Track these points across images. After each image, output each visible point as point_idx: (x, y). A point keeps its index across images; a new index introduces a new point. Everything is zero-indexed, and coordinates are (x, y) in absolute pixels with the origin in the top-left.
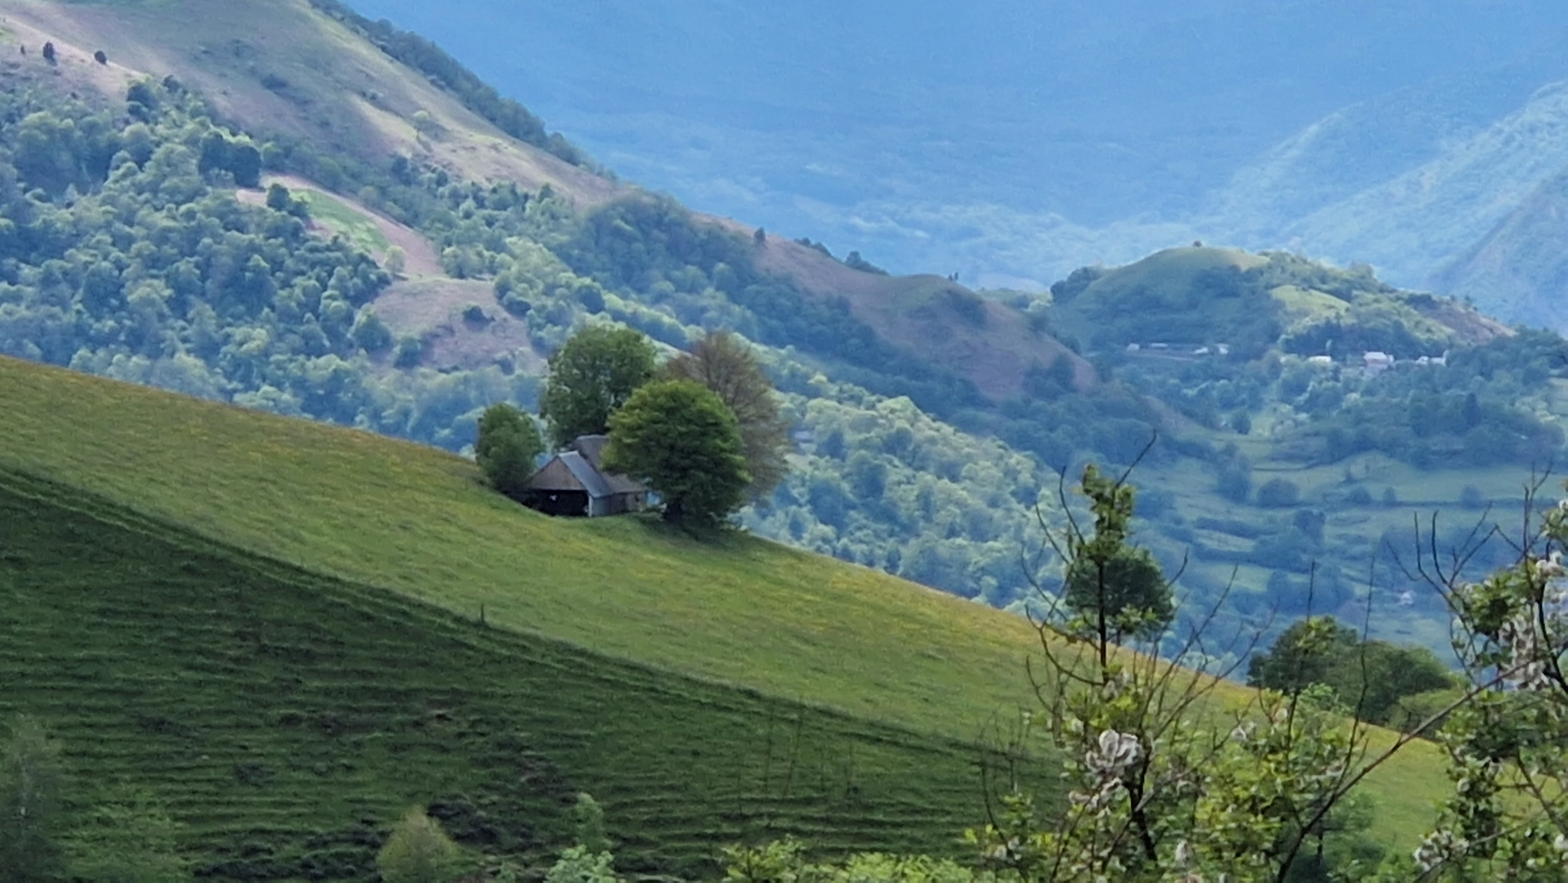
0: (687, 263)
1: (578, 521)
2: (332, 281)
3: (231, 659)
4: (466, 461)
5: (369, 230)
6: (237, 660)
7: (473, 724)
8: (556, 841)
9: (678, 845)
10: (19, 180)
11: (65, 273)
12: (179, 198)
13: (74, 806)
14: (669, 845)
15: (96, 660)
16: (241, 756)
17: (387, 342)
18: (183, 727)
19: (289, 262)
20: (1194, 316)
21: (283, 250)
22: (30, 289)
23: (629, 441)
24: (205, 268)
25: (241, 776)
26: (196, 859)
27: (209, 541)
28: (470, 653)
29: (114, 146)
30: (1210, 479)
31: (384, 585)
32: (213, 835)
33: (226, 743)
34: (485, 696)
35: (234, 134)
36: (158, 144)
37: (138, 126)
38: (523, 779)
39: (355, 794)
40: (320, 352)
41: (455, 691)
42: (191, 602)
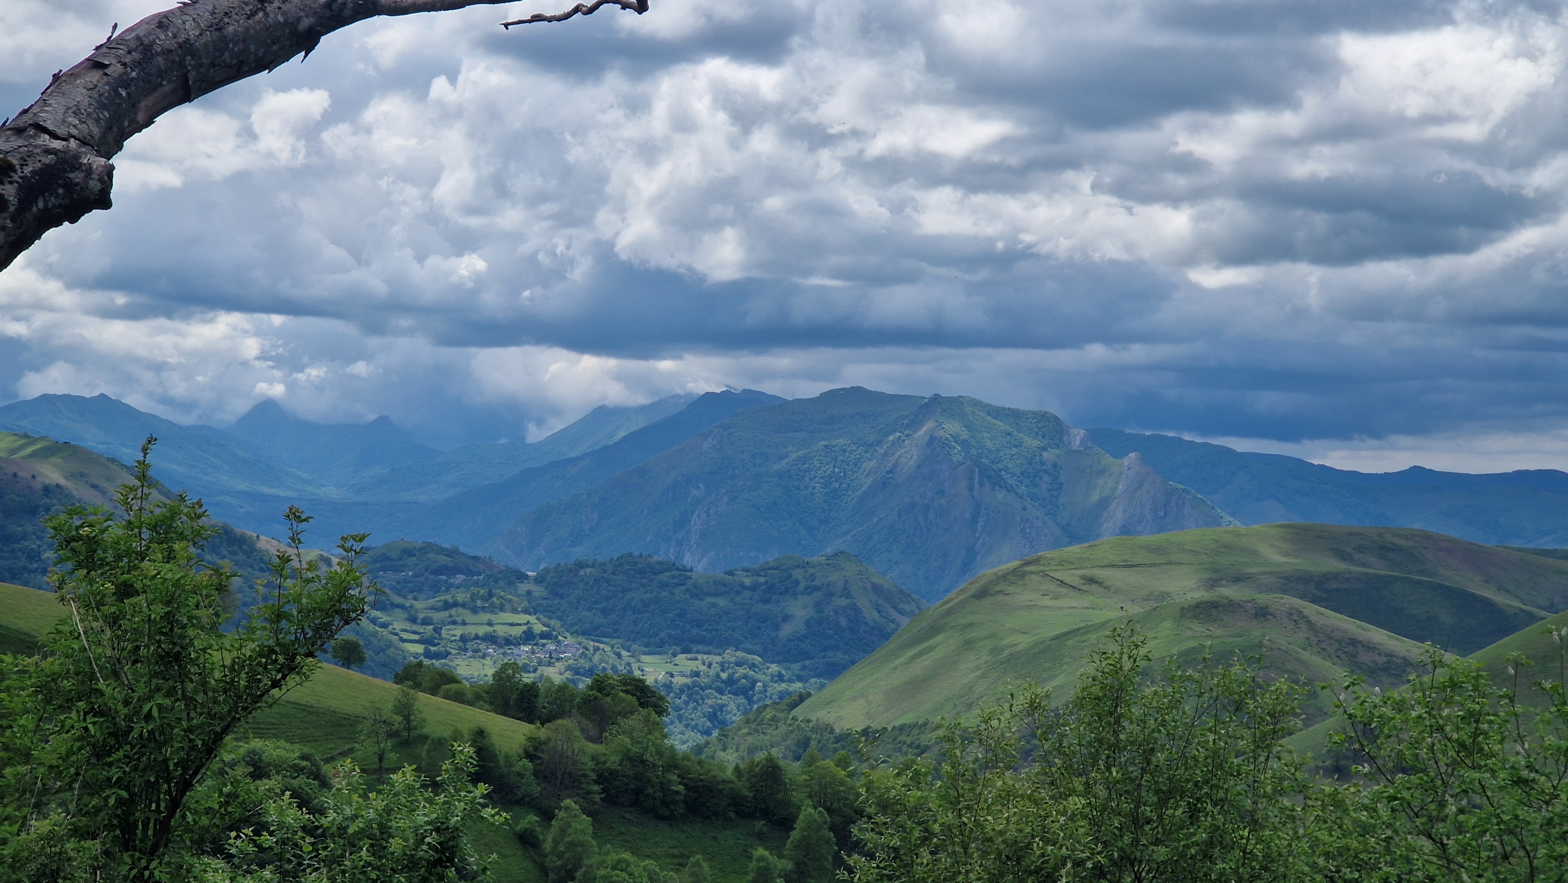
0: (233, 546)
20: (401, 563)
30: (405, 616)
36: (53, 506)
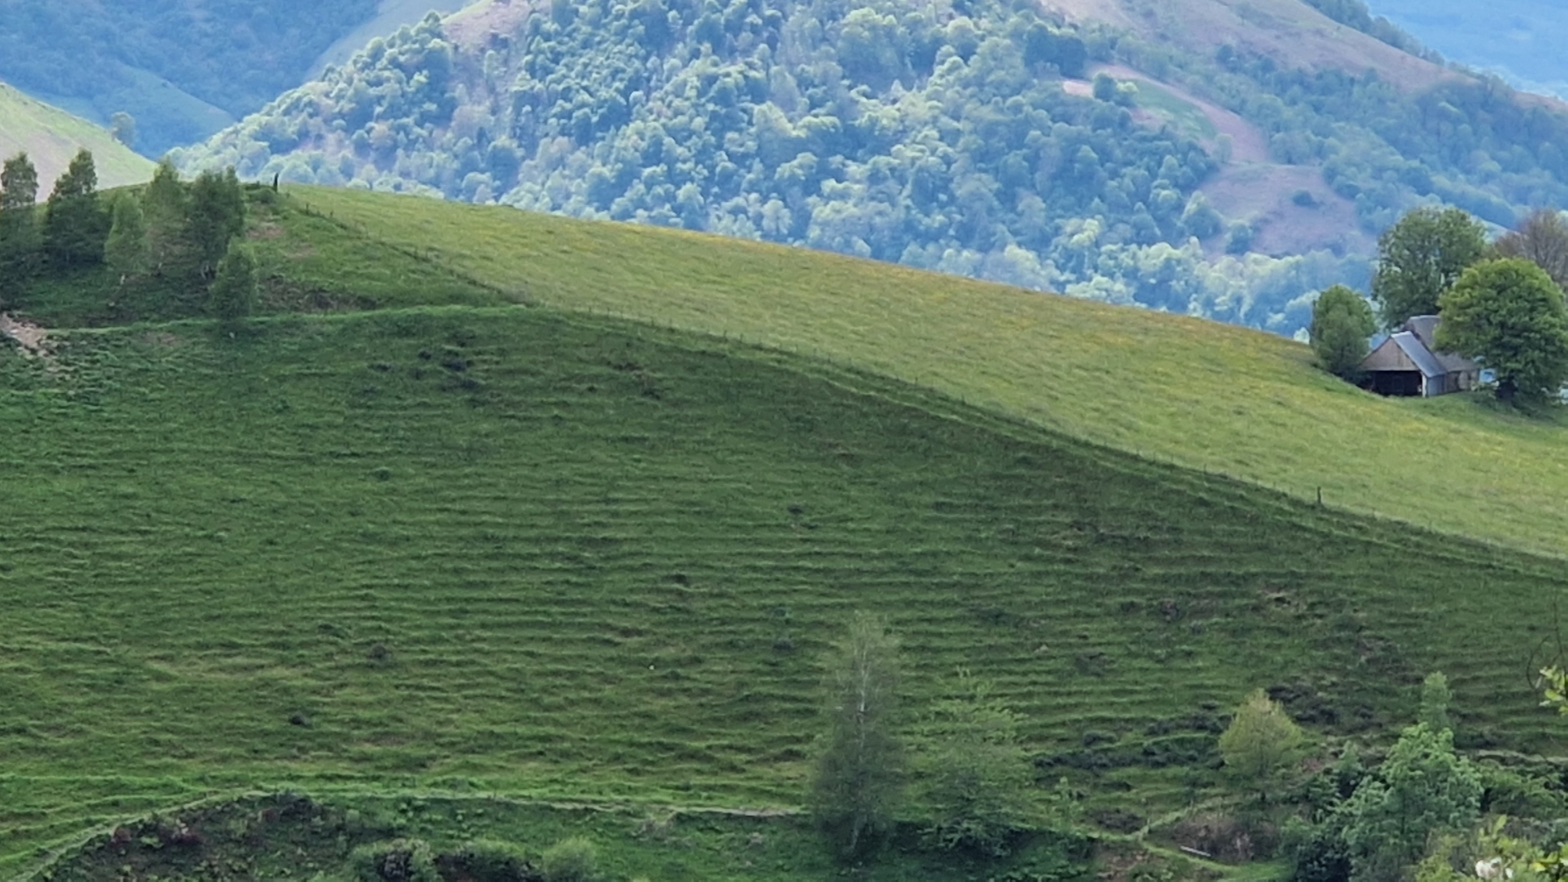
0: (1513, 143)
1: (1410, 401)
2: (1162, 170)
3: (1069, 549)
4: (1299, 345)
5: (1197, 119)
6: (1075, 550)
7: (1312, 606)
8: (1395, 720)
9: (1515, 719)
10: (843, 77)
11: (892, 170)
12: (1006, 91)
13: (913, 700)
14: (1507, 721)
15: (935, 554)
16: (1080, 646)
17: (1217, 229)
18: (1022, 619)
19: (1118, 153)
21: (1112, 141)
22: (857, 187)
23: (1460, 319)
24: (1034, 160)
25: (1082, 666)
26: (1037, 750)
27: (1044, 431)
28: (1308, 535)
29: (938, 42)
31: (1221, 470)
32: (1054, 725)
33: (1064, 633)
34: (1323, 578)
35: (1059, 27)
36: (982, 38)
37: (962, 20)
38: (1363, 659)
39: (1193, 680)
40: (1151, 242)
41: (1293, 574)
42: (1028, 494)
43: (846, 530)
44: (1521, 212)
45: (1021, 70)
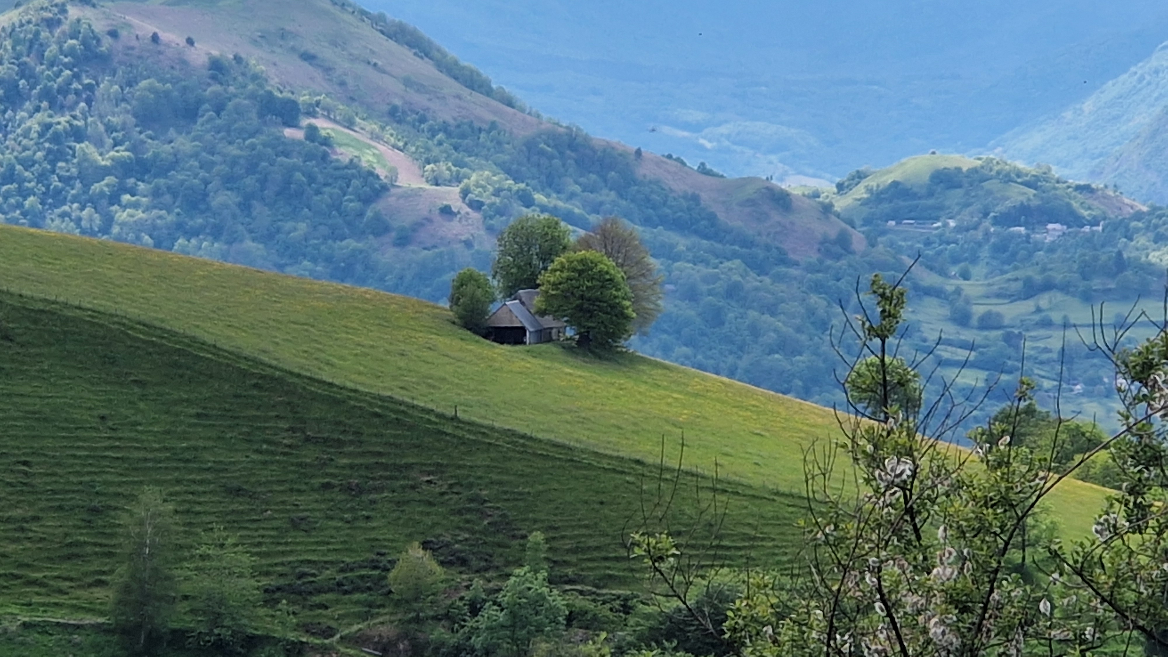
0: (590, 172)
1: (519, 347)
2: (350, 189)
3: (287, 446)
4: (443, 309)
5: (374, 154)
6: (290, 446)
7: (451, 486)
8: (508, 563)
9: (590, 565)
10: (136, 126)
11: (169, 188)
12: (245, 135)
13: (181, 547)
14: (583, 565)
15: (196, 449)
16: (293, 511)
17: (387, 229)
18: (255, 493)
19: (320, 178)
20: (931, 202)
21: (316, 169)
22: (144, 199)
23: (554, 292)
24: (263, 182)
25: (295, 524)
26: (265, 581)
27: (270, 366)
28: (448, 438)
29: (200, 102)
30: (946, 311)
31: (389, 393)
32: (276, 565)
33: (283, 502)
34: (459, 467)
35: (281, 92)
36: (230, 99)
37: (216, 88)
38: (486, 522)
39: (373, 535)
40: (343, 239)
41: (439, 465)
42: (258, 408)
43: (137, 431)
44: (594, 219)
45: (255, 121)
